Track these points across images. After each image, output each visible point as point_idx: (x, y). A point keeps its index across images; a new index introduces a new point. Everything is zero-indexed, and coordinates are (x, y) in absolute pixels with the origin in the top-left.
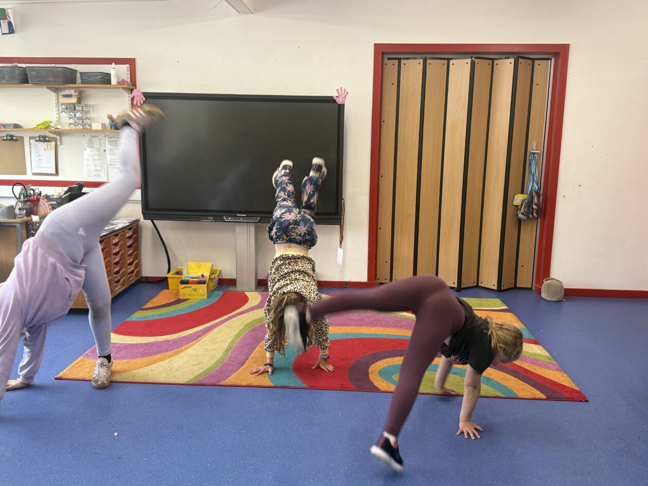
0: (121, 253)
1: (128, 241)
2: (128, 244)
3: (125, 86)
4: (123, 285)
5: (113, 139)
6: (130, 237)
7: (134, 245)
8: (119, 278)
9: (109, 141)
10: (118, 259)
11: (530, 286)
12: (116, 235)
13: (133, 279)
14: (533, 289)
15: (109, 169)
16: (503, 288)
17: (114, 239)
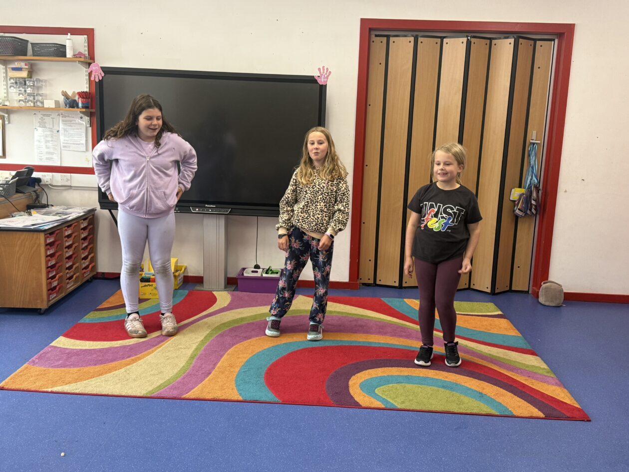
0: (74, 246)
1: (82, 233)
2: (83, 236)
3: (82, 59)
4: (76, 281)
5: (67, 119)
6: (84, 229)
7: (90, 237)
8: (72, 274)
9: (63, 121)
10: (71, 253)
11: (526, 289)
12: (69, 227)
13: (88, 275)
14: (530, 292)
15: (62, 151)
16: (497, 291)
17: (66, 230)
